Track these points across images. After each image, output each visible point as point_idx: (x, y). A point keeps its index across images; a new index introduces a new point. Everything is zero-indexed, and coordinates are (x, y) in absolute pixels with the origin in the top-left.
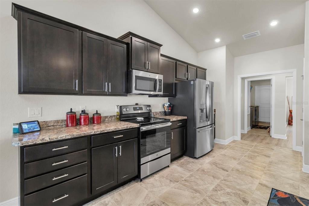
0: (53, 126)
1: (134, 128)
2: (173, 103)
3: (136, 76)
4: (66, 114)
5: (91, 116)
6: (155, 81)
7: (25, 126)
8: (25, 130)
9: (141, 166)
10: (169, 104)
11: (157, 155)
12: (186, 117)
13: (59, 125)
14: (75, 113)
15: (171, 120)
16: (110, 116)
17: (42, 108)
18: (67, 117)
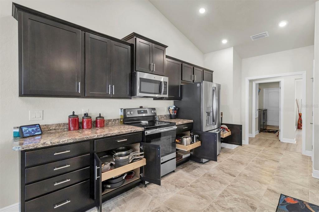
0: (54, 129)
1: (139, 132)
2: (179, 107)
3: (140, 78)
4: (68, 118)
5: (94, 119)
6: (160, 83)
7: (26, 130)
10: (174, 108)
11: (162, 160)
12: (191, 121)
13: (61, 128)
14: (77, 116)
15: (177, 124)
16: (114, 120)
17: (43, 111)
18: (69, 121)
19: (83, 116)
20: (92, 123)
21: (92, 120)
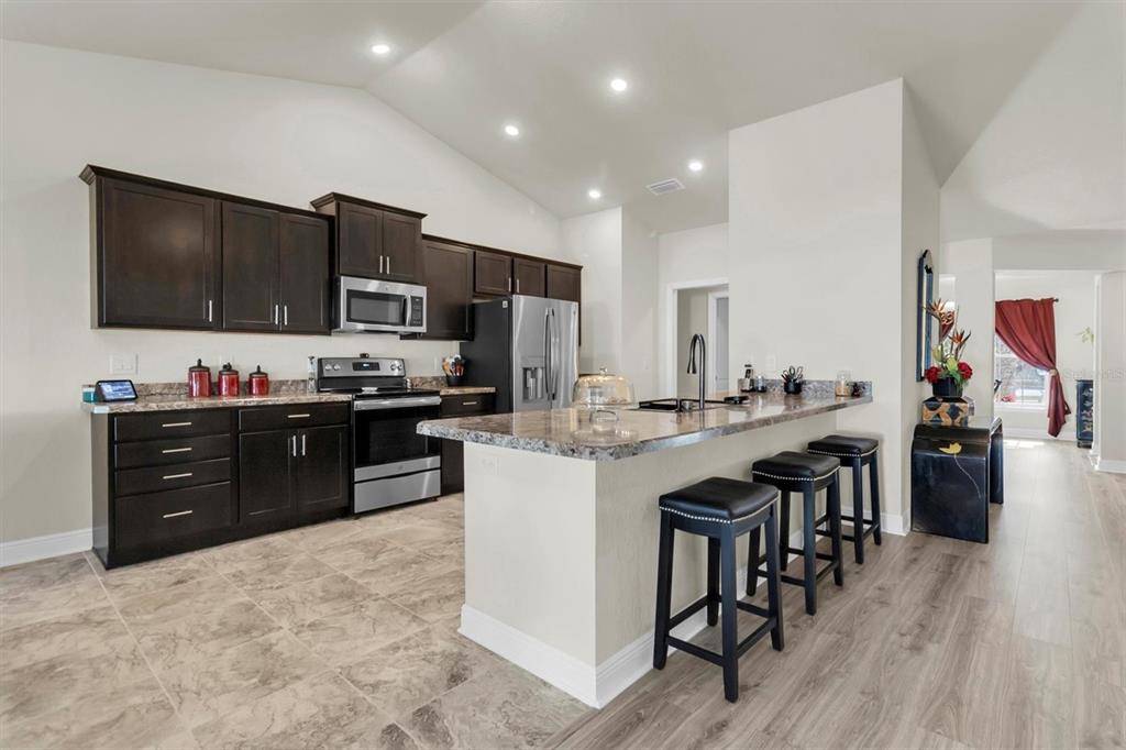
0: (161, 394)
1: (337, 402)
2: (470, 356)
3: (348, 291)
4: (188, 371)
5: (244, 377)
6: (402, 300)
7: (107, 389)
8: (109, 394)
9: (356, 485)
10: (456, 359)
11: (401, 468)
12: (492, 390)
13: (173, 392)
14: (207, 369)
15: (442, 393)
16: (294, 381)
17: (137, 357)
18: (191, 378)
19: (221, 369)
20: (241, 386)
21: (241, 379)
